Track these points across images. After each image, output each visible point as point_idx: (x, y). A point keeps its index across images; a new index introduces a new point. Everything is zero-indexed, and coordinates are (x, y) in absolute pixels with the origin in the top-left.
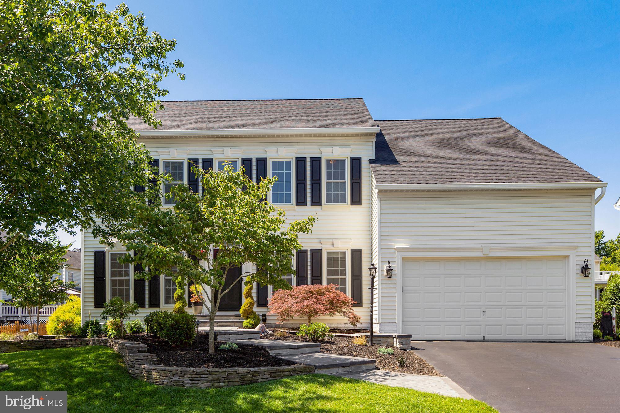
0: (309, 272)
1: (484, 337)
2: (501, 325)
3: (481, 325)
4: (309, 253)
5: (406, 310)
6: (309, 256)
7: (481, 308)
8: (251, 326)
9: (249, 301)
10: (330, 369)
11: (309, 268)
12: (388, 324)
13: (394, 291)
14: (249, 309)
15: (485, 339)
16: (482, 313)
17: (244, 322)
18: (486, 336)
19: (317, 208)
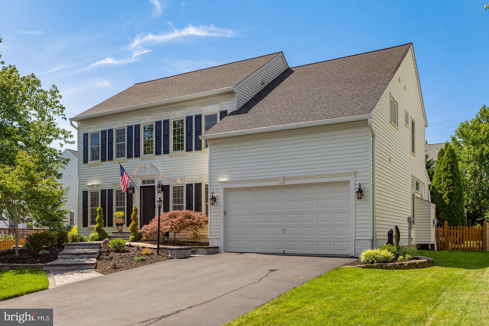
0: (194, 200)
1: (284, 251)
2: (298, 241)
3: (282, 241)
4: (194, 186)
5: (229, 229)
6: (194, 189)
7: (282, 227)
11: (194, 197)
12: (215, 240)
13: (219, 214)
15: (285, 253)
16: (283, 231)
17: (130, 237)
18: (285, 250)
19: (199, 152)
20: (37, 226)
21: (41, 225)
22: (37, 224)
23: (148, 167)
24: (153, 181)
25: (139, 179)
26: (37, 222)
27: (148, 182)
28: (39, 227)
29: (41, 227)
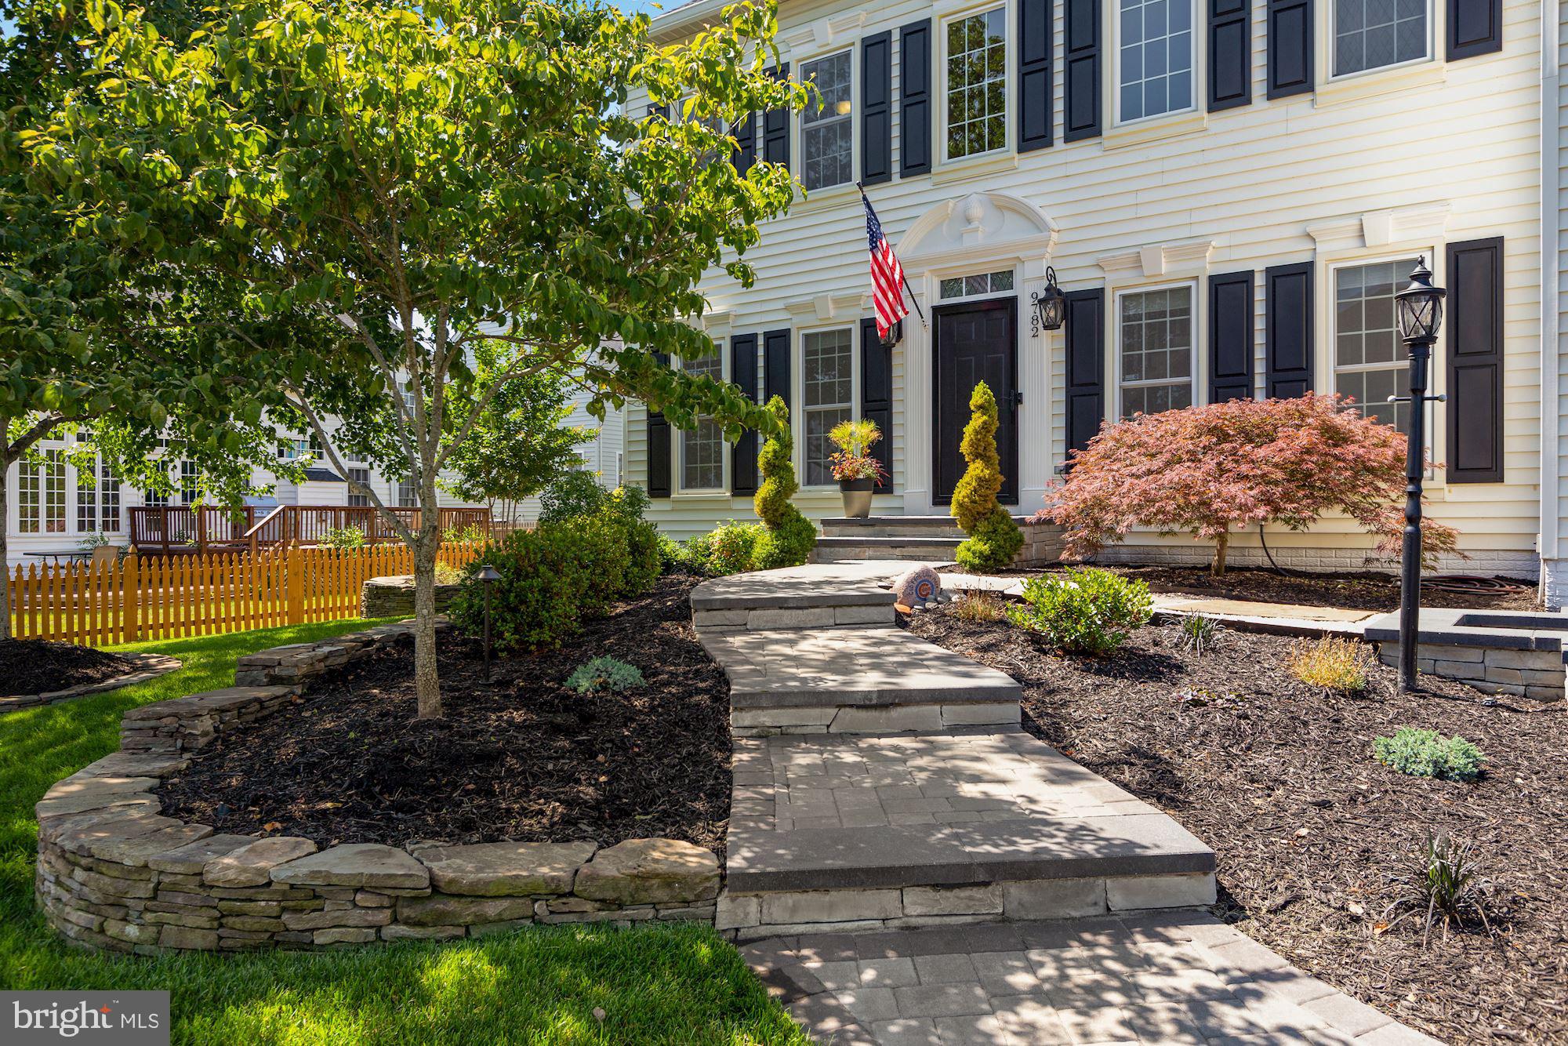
0: (1260, 353)
4: (1259, 281)
6: (1260, 295)
8: (977, 561)
9: (978, 471)
10: (834, 896)
11: (1260, 339)
14: (974, 502)
17: (961, 547)
19: (1295, 106)
20: (467, 495)
21: (481, 489)
22: (467, 485)
23: (977, 211)
24: (1004, 279)
25: (927, 274)
26: (467, 481)
27: (976, 283)
28: (474, 497)
29: (482, 498)
